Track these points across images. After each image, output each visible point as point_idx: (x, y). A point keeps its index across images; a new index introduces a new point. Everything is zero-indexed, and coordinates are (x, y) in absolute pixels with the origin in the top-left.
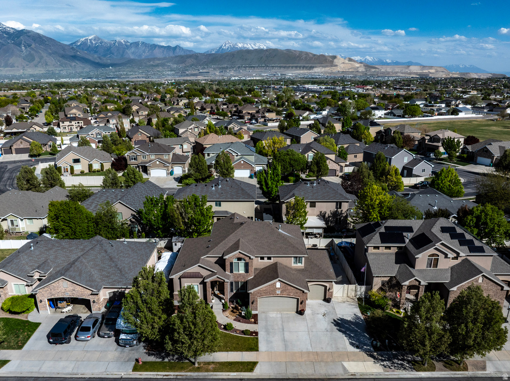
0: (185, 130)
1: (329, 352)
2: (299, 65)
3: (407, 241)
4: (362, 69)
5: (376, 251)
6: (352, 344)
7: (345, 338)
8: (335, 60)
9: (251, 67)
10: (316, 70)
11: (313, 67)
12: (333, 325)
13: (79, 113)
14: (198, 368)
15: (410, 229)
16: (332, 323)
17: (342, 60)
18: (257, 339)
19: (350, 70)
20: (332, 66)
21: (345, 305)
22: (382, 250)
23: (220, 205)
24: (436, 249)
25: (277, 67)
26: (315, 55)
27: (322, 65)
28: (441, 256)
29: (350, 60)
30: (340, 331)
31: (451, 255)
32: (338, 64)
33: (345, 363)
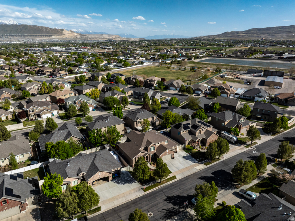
0: (29, 88)
2: (42, 34)
3: (190, 128)
4: (79, 36)
5: (183, 133)
6: (192, 162)
7: (190, 161)
8: (63, 32)
9: (11, 35)
10: (53, 37)
11: (51, 36)
14: (162, 183)
15: (189, 124)
16: (183, 158)
17: (67, 32)
19: (73, 37)
20: (62, 35)
22: (185, 132)
24: (201, 129)
25: (29, 35)
26: (51, 29)
27: (56, 34)
28: (202, 130)
29: (71, 31)
30: (186, 160)
31: (204, 129)
32: (65, 34)
33: (195, 168)
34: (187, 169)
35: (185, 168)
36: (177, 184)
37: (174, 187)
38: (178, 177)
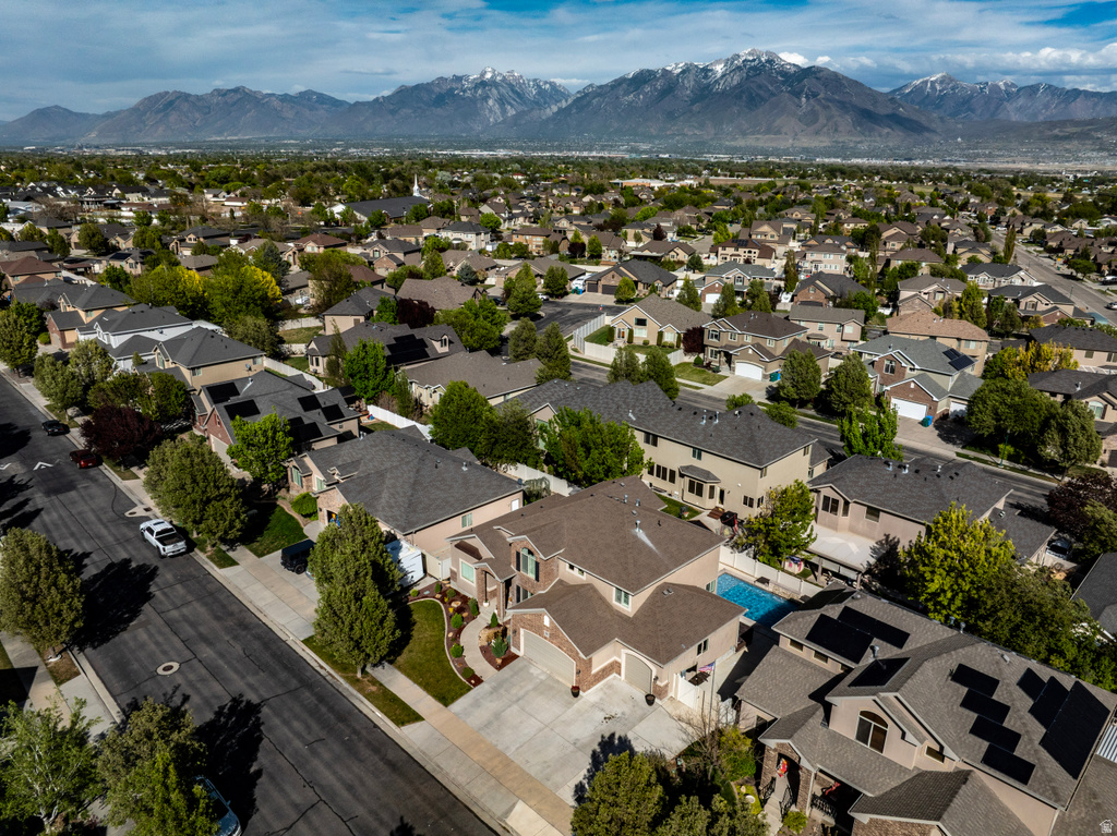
0: (914, 293)
1: (528, 774)
3: (868, 660)
5: (794, 650)
7: (585, 772)
12: (600, 740)
13: (774, 233)
14: (358, 680)
15: (899, 639)
18: (470, 689)
21: (674, 724)
22: (808, 655)
23: (699, 457)
24: (877, 704)
28: (893, 729)
30: (594, 755)
33: (521, 806)
34: (501, 766)
35: (501, 754)
36: (356, 732)
37: (333, 721)
38: (412, 735)
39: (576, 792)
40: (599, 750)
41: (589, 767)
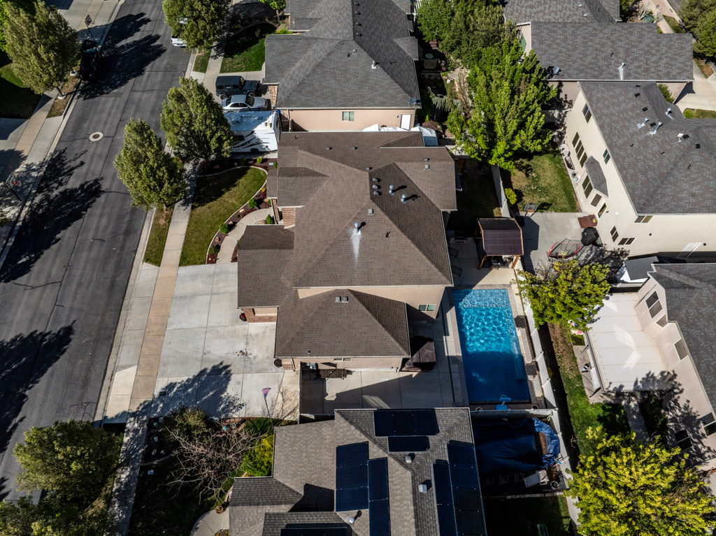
1: (161, 352)
6: (171, 386)
7: (185, 379)
12: (218, 363)
14: (162, 210)
16: (221, 363)
18: (202, 263)
23: (607, 160)
30: (202, 372)
33: (133, 370)
34: (155, 333)
35: (165, 325)
36: (122, 248)
37: (122, 231)
38: (143, 272)
39: (167, 387)
40: (208, 371)
41: (191, 377)
